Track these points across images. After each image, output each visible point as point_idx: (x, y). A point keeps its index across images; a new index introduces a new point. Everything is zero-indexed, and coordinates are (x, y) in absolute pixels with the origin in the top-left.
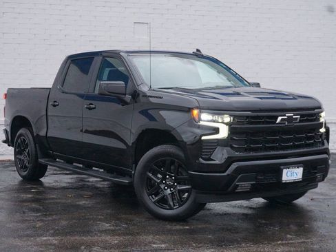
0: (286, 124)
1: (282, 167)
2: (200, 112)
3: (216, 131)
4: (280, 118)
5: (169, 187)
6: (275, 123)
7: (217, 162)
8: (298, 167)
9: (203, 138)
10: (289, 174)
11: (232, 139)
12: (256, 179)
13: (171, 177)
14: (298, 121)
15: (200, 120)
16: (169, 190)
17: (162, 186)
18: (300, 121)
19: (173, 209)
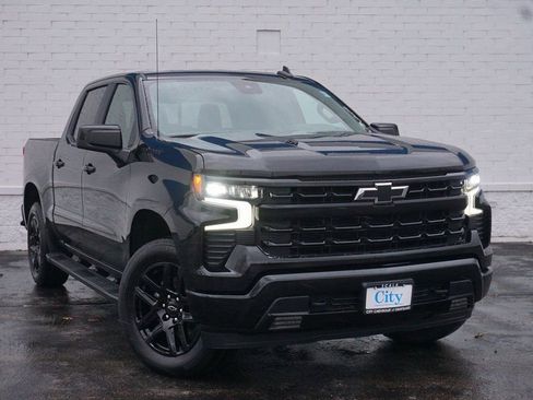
0: (376, 201)
1: (365, 284)
2: (207, 180)
3: (232, 215)
4: (361, 191)
5: (173, 314)
6: (351, 199)
7: (233, 273)
8: (401, 285)
9: (207, 228)
10: (381, 297)
11: (262, 230)
12: (310, 306)
13: (174, 297)
14: (404, 195)
15: (205, 195)
16: (171, 320)
17: (161, 314)
18: (409, 196)
19: (176, 356)
